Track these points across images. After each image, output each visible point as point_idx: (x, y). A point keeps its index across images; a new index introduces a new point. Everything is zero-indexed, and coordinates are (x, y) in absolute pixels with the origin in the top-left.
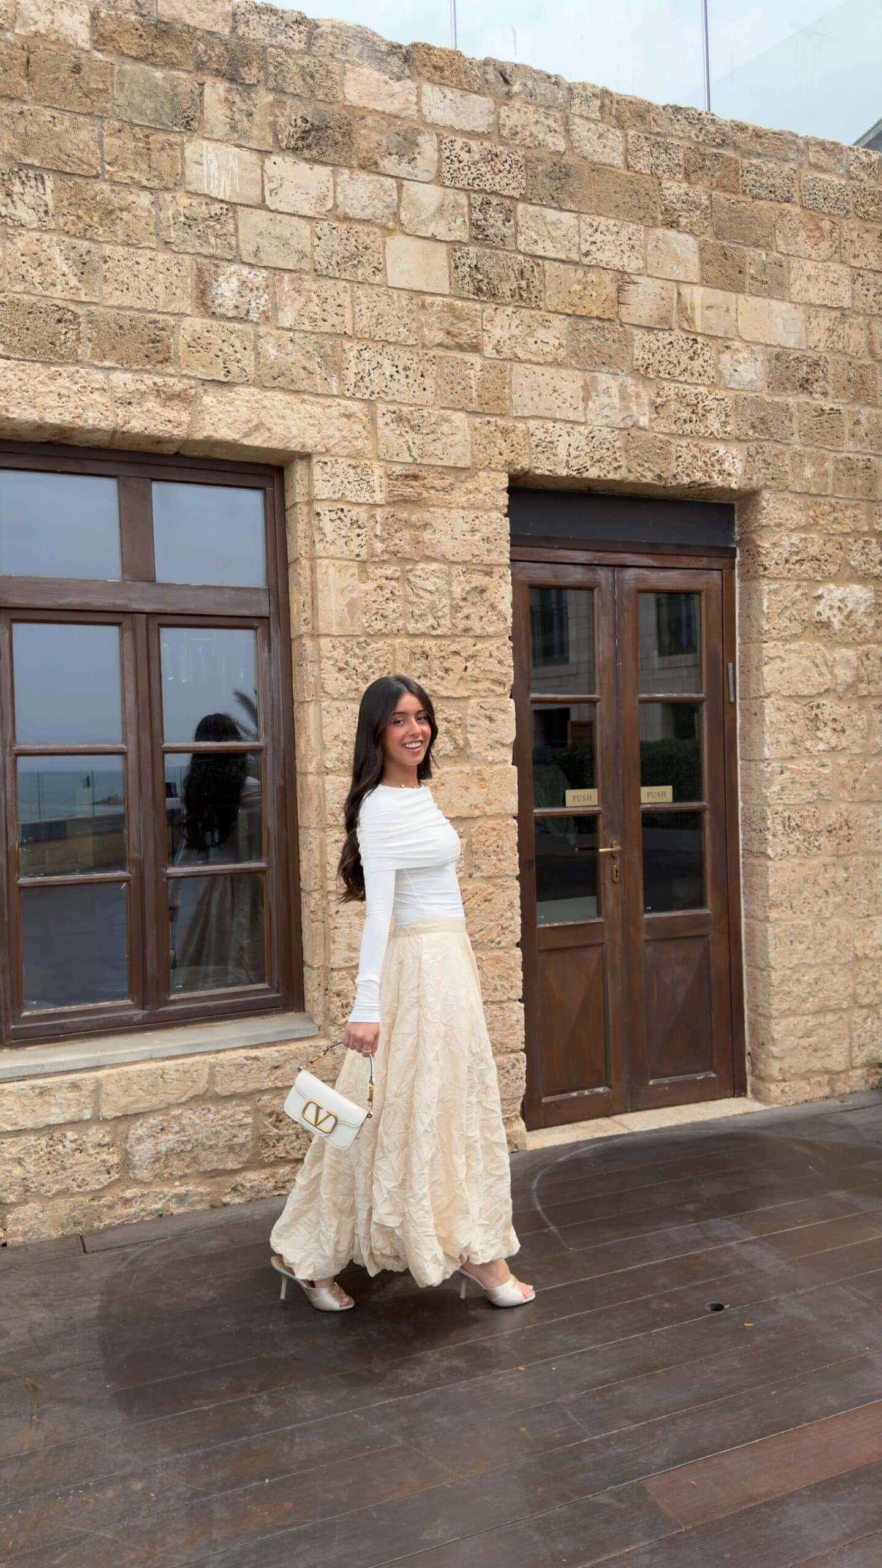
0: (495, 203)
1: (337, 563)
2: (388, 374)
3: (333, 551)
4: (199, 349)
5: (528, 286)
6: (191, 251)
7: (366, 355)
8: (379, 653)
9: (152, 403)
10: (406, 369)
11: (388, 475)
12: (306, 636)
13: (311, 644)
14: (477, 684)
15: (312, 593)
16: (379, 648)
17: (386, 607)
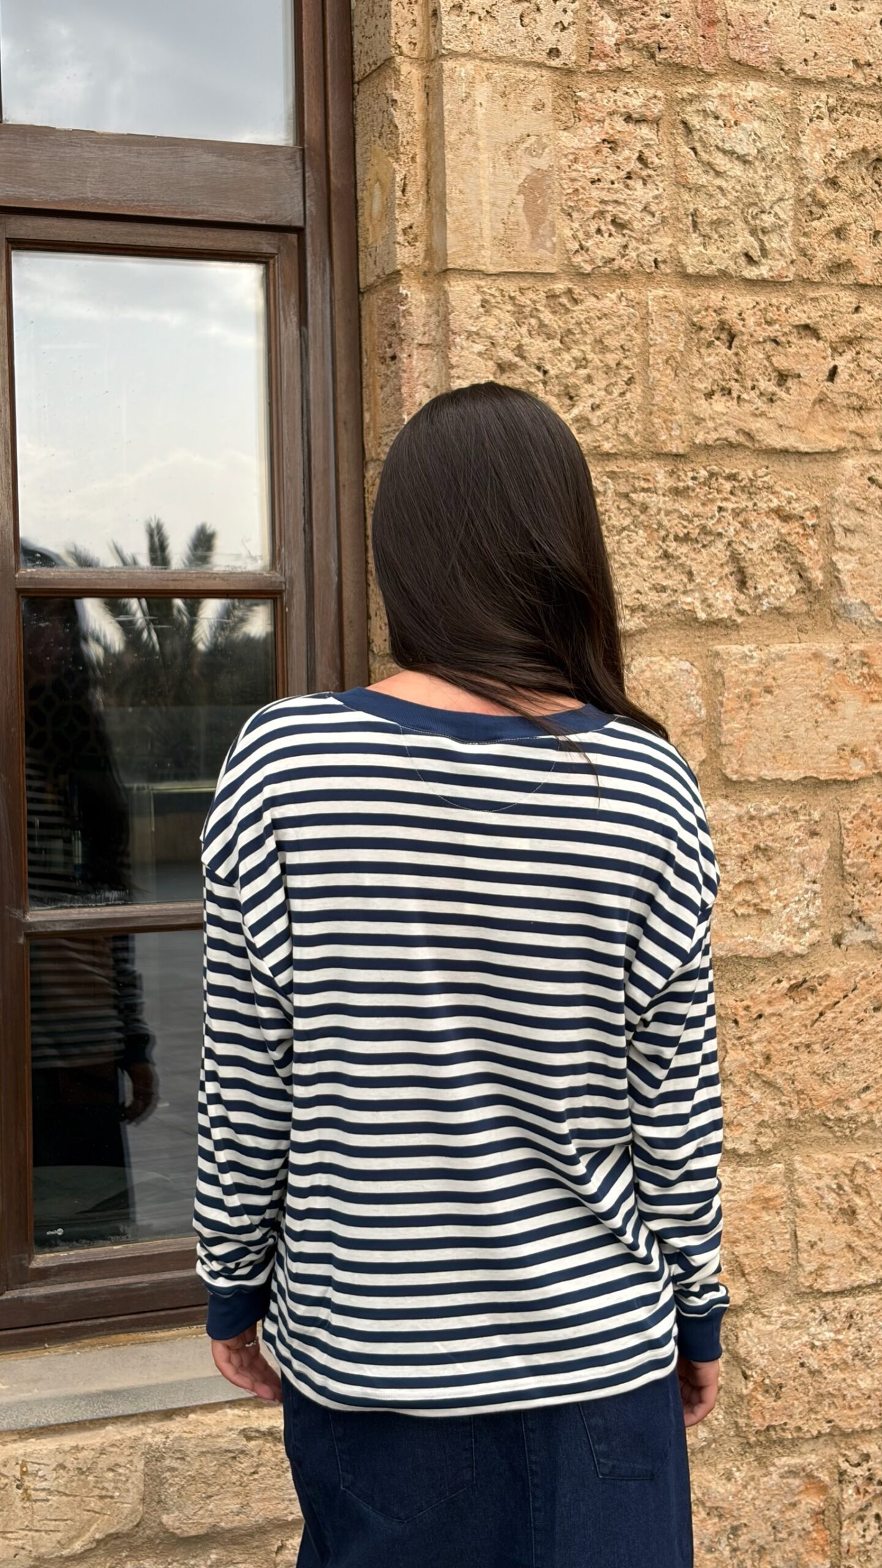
1: (499, 72)
3: (487, 35)
8: (605, 325)
12: (407, 275)
13: (423, 297)
14: (861, 416)
15: (429, 156)
16: (605, 311)
17: (625, 197)
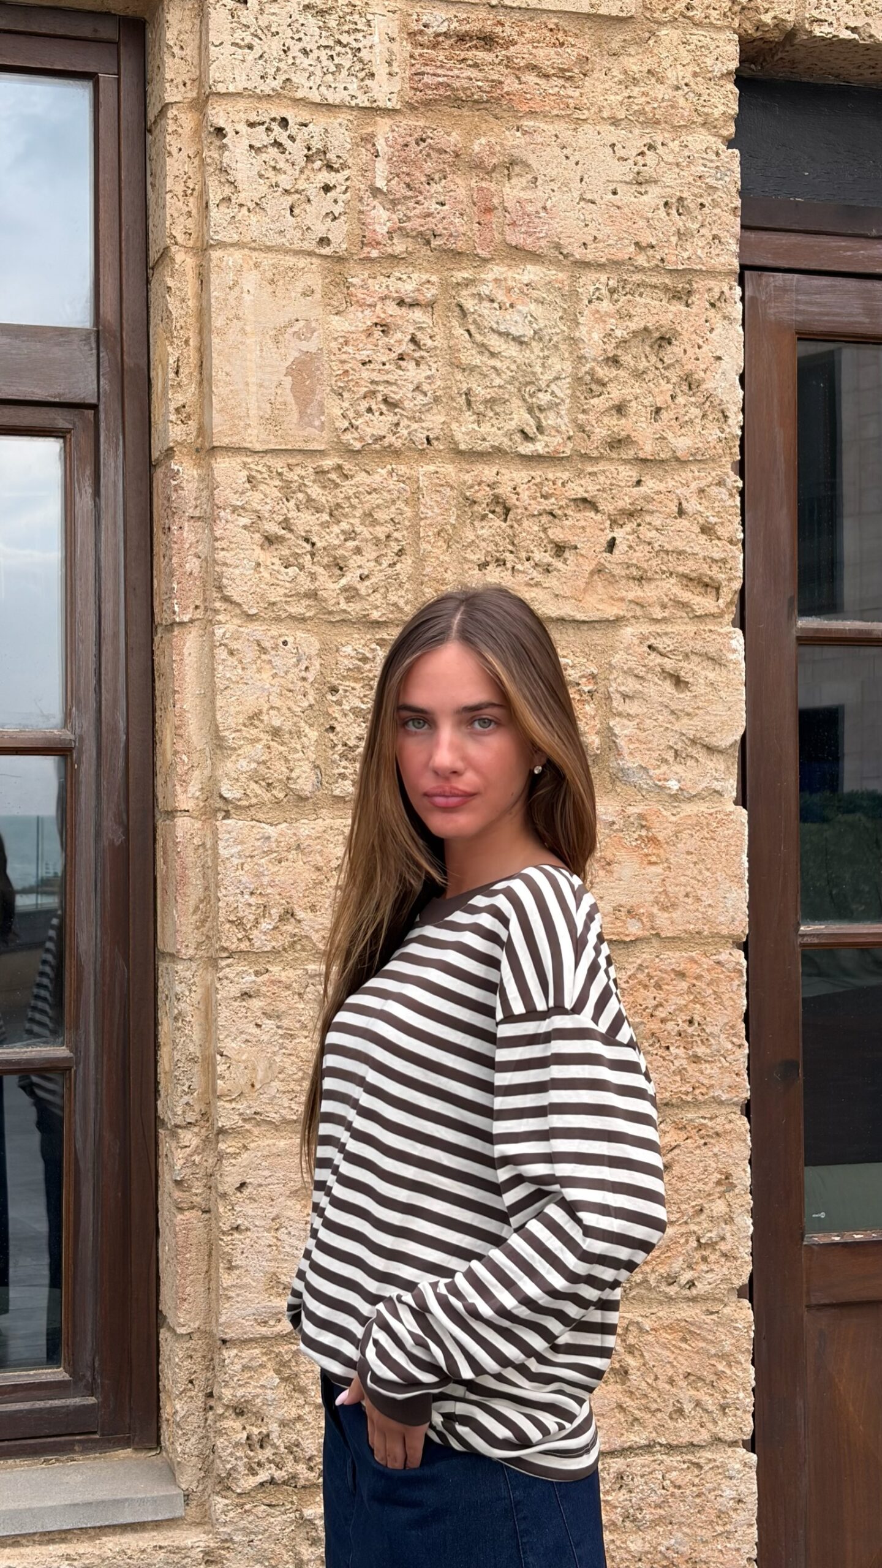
1: (267, 260)
3: (255, 226)
8: (375, 499)
11: (412, 34)
12: (180, 452)
13: (195, 472)
14: (641, 586)
15: (202, 339)
16: (375, 486)
17: (396, 377)
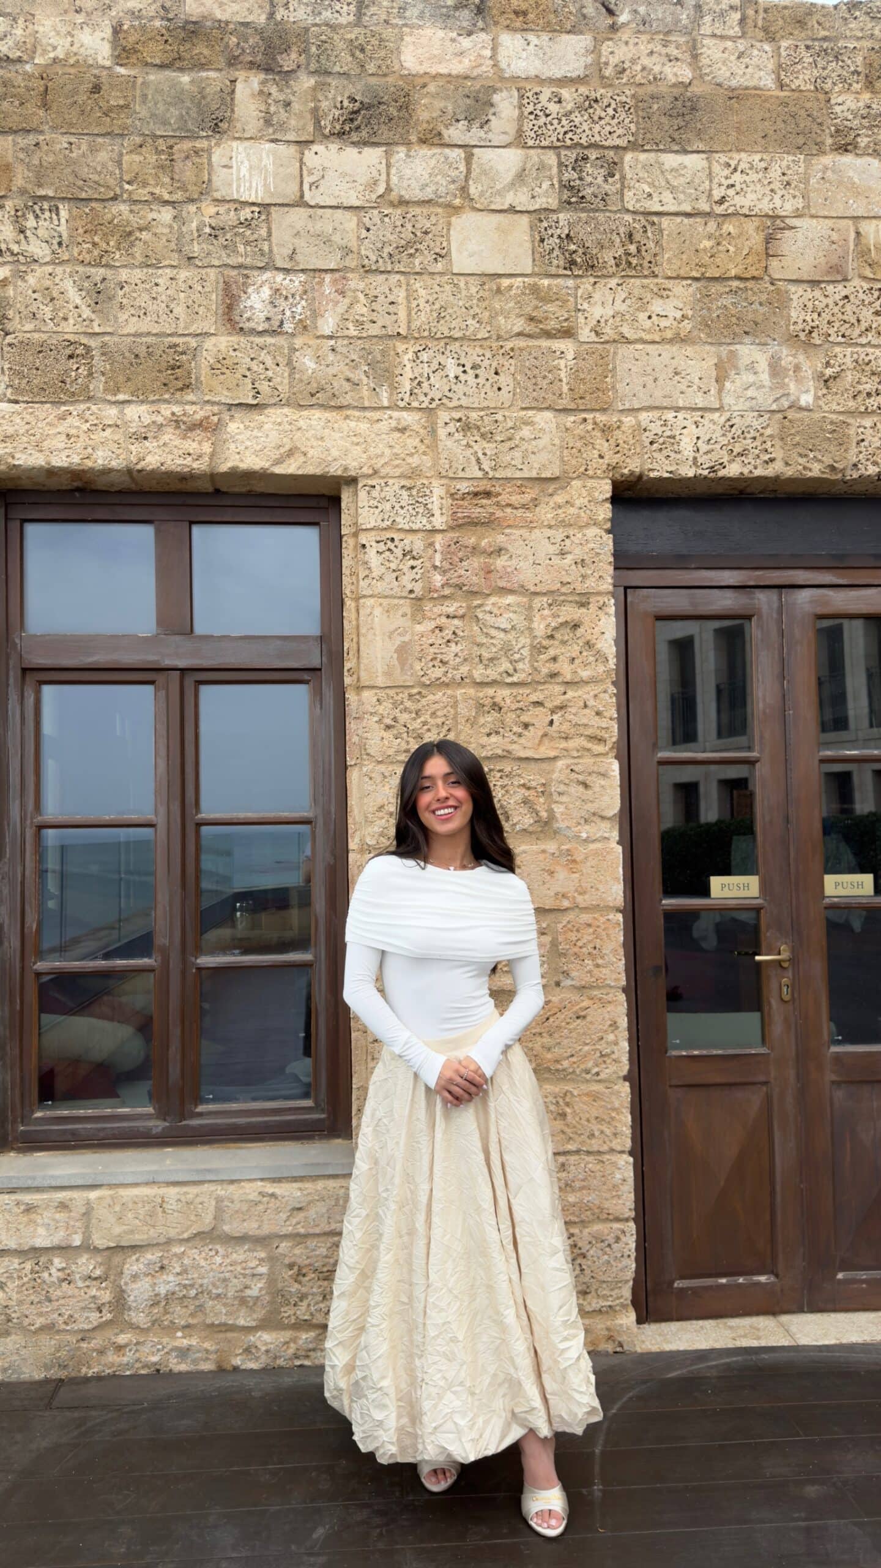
0: (594, 157)
1: (385, 602)
2: (452, 375)
3: (380, 587)
4: (224, 370)
5: (639, 251)
6: (217, 263)
7: (424, 356)
8: (436, 706)
9: (169, 436)
10: (475, 367)
11: (452, 495)
12: (352, 689)
13: (356, 698)
14: (566, 741)
15: (357, 639)
16: (436, 700)
17: (446, 650)
